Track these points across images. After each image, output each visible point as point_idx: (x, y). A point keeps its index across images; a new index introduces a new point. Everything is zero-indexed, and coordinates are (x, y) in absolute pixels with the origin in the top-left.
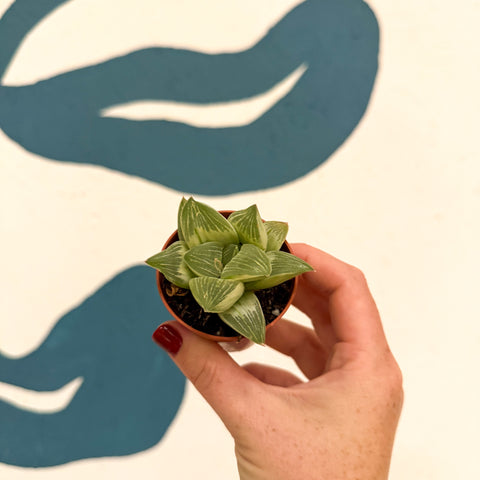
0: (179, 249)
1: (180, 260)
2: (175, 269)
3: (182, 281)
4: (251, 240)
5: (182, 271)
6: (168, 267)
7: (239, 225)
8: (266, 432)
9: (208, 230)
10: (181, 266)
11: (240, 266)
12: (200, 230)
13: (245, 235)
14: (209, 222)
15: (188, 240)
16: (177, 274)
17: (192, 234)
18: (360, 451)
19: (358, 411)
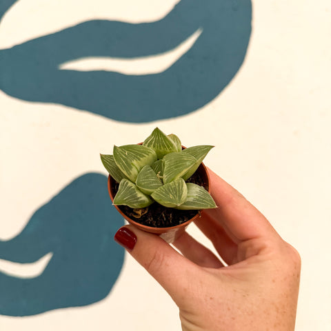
0: (127, 183)
1: (134, 189)
2: (136, 196)
3: (144, 201)
4: (168, 150)
5: (139, 195)
6: (129, 198)
7: (154, 146)
9: (139, 160)
10: (137, 192)
11: (176, 168)
12: (135, 162)
13: (162, 151)
14: (137, 154)
15: (130, 174)
16: (138, 198)
17: (131, 168)
18: (278, 312)
19: (274, 281)
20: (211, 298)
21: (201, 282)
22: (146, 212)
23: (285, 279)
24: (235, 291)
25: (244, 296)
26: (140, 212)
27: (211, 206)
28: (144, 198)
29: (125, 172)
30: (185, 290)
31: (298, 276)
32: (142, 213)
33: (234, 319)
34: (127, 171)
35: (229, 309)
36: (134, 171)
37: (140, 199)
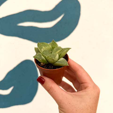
0: (40, 53)
1: (41, 55)
6: (39, 57)
8: (68, 104)
9: (45, 47)
12: (43, 47)
13: (53, 47)
14: (45, 45)
15: (41, 51)
17: (42, 49)
18: (91, 109)
19: (90, 98)
20: (70, 104)
21: (66, 98)
22: (44, 64)
23: (94, 98)
24: (77, 101)
25: (80, 103)
26: (42, 64)
27: (66, 64)
28: (44, 58)
29: (40, 50)
30: (61, 100)
31: (99, 97)
32: (43, 64)
33: (76, 111)
34: (40, 49)
35: (75, 108)
36: (43, 50)
37: (42, 58)
